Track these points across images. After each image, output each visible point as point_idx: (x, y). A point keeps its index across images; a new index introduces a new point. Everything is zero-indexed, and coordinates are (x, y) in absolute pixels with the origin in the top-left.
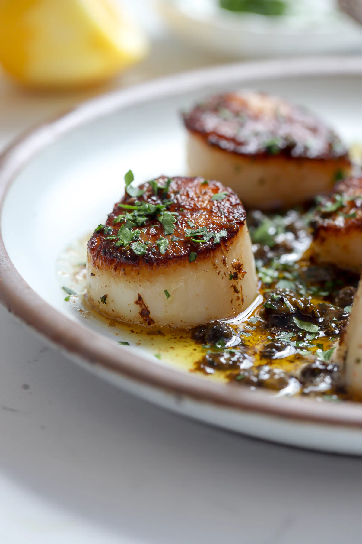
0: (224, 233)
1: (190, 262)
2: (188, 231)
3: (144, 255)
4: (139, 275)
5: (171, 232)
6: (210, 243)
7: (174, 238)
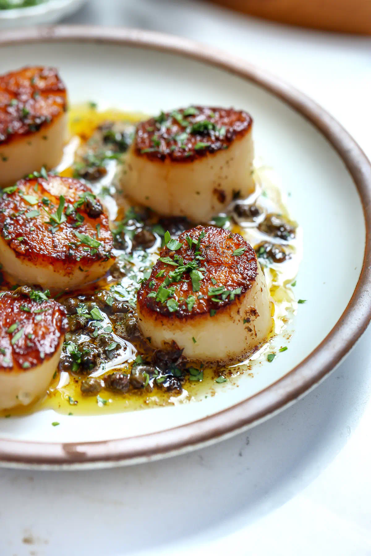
0: (238, 291)
1: (211, 316)
2: (210, 288)
3: (177, 312)
4: (173, 326)
5: (197, 290)
6: (227, 300)
7: (200, 295)
